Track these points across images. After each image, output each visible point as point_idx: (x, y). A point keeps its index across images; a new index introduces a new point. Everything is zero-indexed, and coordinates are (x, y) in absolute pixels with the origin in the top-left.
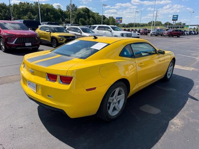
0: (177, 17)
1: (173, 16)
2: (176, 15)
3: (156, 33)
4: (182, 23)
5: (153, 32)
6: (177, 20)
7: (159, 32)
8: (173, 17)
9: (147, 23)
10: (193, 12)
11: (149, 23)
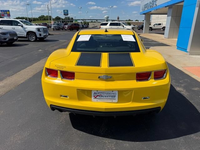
0: (68, 12)
1: (64, 10)
2: (67, 10)
3: (58, 27)
4: (70, 17)
5: (54, 27)
6: (68, 15)
7: (60, 26)
8: (64, 12)
9: (37, 18)
10: (81, 8)
11: (39, 18)
